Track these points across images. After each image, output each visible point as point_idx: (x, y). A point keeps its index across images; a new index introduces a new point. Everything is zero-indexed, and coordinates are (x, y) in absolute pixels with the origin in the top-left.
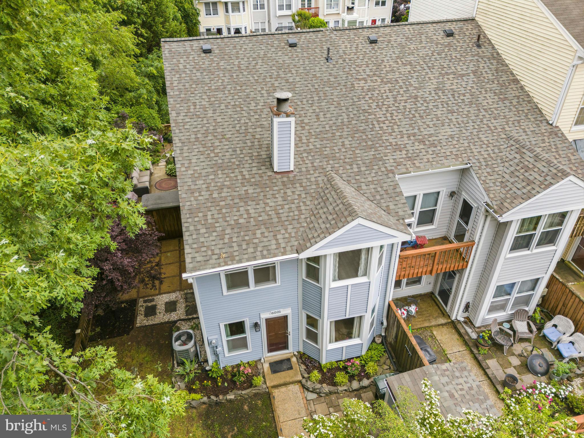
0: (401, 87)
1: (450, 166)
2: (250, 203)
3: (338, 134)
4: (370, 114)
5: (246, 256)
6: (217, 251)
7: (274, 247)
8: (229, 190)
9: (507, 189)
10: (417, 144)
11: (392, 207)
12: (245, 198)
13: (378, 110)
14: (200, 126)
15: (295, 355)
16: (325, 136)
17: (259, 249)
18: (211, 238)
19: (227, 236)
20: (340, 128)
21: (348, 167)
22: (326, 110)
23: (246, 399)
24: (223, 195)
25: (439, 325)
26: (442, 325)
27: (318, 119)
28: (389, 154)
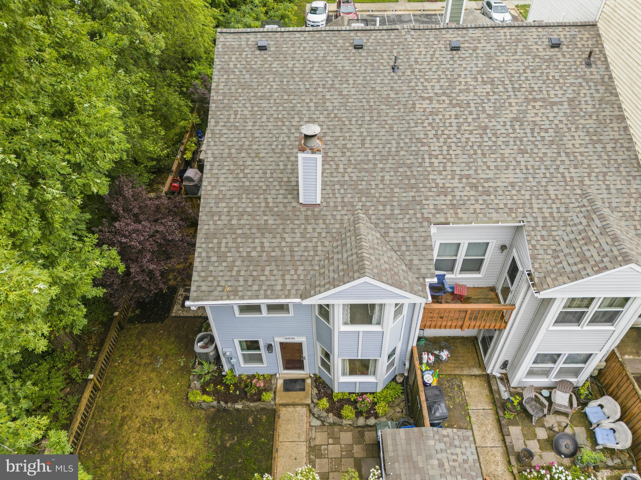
0: (471, 113)
1: (498, 222)
2: (267, 235)
3: (381, 166)
4: (423, 144)
5: (249, 293)
6: (222, 283)
7: (279, 287)
8: (250, 218)
9: (558, 260)
10: (468, 189)
11: (416, 262)
12: (263, 229)
13: (435, 140)
14: (236, 140)
15: (310, 377)
16: (366, 166)
17: (264, 288)
18: (221, 268)
19: (236, 269)
20: (384, 159)
21: (381, 208)
22: (375, 134)
23: (253, 411)
24: (242, 222)
25: (471, 375)
26: (475, 376)
27: (363, 144)
28: (431, 198)
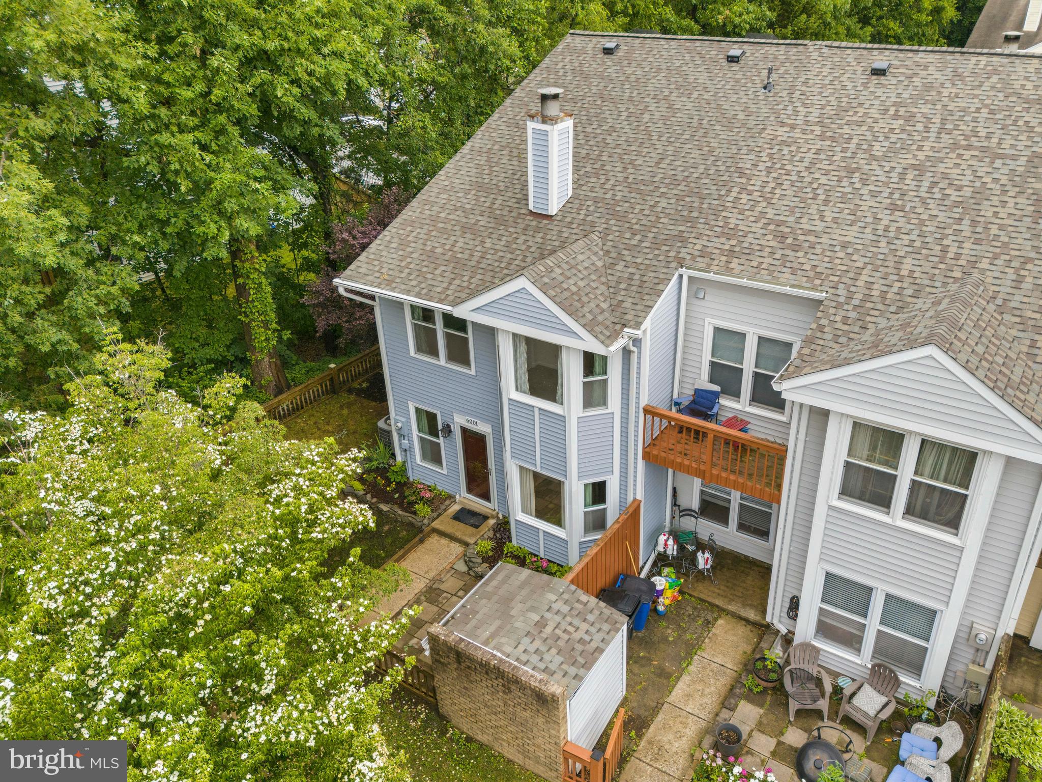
0: (844, 150)
1: (786, 286)
2: (468, 235)
3: (663, 190)
4: (742, 174)
5: (403, 287)
7: (439, 290)
8: (463, 214)
10: (770, 237)
11: (627, 305)
12: (468, 229)
13: (764, 173)
15: (498, 518)
16: (643, 187)
17: (423, 285)
18: (394, 256)
19: (409, 260)
20: (675, 182)
21: (628, 235)
22: (683, 155)
24: (451, 217)
25: (741, 618)
27: (658, 163)
28: (705, 238)
